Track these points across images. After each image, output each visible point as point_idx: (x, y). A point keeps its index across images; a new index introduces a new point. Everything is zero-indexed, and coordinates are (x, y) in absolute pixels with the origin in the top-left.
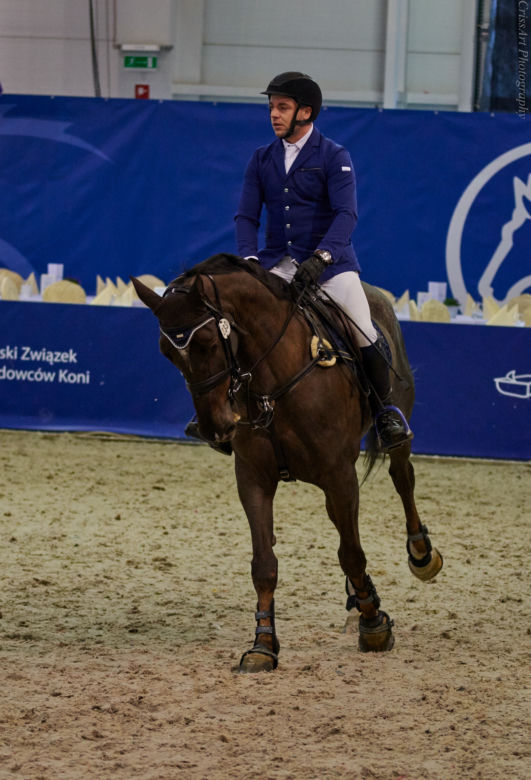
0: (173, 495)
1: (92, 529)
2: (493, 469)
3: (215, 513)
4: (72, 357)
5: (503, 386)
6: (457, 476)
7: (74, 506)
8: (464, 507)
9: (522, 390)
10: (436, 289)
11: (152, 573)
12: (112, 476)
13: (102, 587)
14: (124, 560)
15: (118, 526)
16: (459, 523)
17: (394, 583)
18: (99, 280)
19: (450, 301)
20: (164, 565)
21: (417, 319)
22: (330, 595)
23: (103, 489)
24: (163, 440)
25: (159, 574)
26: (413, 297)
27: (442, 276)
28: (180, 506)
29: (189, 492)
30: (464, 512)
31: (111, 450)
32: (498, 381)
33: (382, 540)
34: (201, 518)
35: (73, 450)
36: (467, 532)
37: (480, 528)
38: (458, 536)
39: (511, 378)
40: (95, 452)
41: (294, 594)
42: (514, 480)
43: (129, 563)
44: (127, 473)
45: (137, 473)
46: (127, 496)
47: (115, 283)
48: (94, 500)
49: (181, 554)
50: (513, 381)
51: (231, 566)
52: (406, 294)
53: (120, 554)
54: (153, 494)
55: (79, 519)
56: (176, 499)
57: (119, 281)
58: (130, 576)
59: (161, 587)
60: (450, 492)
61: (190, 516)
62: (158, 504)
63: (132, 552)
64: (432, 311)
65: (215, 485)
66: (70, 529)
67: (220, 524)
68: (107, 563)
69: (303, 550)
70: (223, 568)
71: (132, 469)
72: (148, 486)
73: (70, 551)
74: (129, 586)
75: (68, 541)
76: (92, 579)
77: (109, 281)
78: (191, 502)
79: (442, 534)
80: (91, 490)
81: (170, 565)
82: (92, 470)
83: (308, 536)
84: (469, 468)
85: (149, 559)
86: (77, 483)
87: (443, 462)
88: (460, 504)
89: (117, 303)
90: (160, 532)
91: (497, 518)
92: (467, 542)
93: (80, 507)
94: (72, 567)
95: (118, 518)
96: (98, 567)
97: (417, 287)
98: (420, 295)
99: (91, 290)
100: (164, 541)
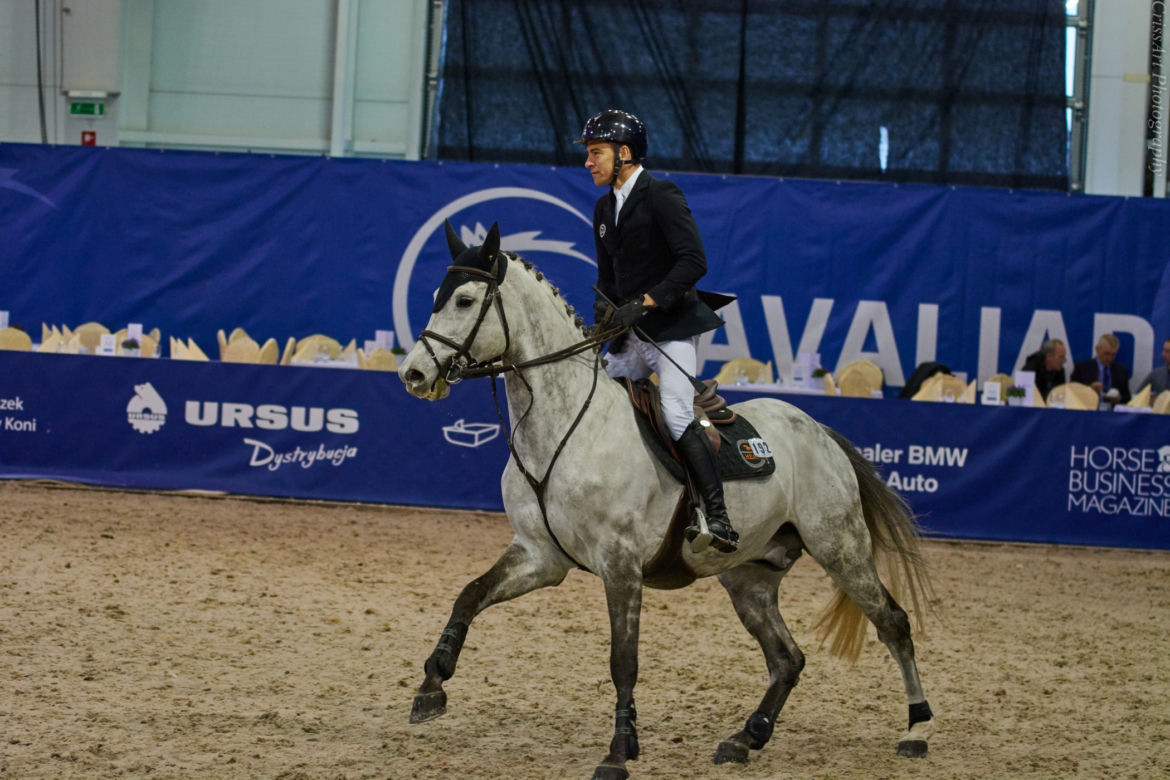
0: (121, 544)
1: (41, 577)
2: (441, 518)
3: (167, 560)
4: (18, 404)
5: (452, 435)
6: (405, 525)
7: (24, 554)
8: (414, 556)
9: (470, 439)
10: (383, 337)
11: (104, 621)
12: (58, 524)
13: (55, 635)
14: (76, 608)
15: (68, 574)
16: (411, 572)
17: (348, 631)
18: (45, 327)
19: (398, 350)
20: (116, 613)
21: (365, 367)
22: (285, 643)
23: (52, 537)
24: (110, 487)
25: (112, 621)
26: (360, 345)
27: (388, 324)
28: (131, 554)
29: (138, 540)
30: (415, 559)
31: (57, 499)
32: (446, 429)
33: (333, 588)
34: (152, 567)
35: (19, 497)
36: (419, 580)
37: (431, 577)
38: (410, 585)
39: (460, 427)
40: (42, 500)
41: (248, 642)
42: (462, 529)
43: (81, 610)
44: (76, 521)
45: (85, 521)
46: (76, 544)
47: (61, 330)
48: (43, 548)
49: (133, 602)
50: (462, 430)
51: (184, 614)
52: (353, 343)
53: (71, 601)
54: (102, 543)
55: (29, 567)
56: (125, 546)
57: (65, 328)
58: (82, 624)
59: (115, 635)
60: (399, 541)
61: (140, 564)
62: (108, 551)
63: (85, 600)
64: (380, 359)
65: (164, 534)
66: (20, 576)
67: (171, 572)
68: (59, 612)
69: (255, 598)
70: (175, 616)
71: (80, 517)
72: (98, 535)
73: (21, 599)
74: (83, 634)
75: (18, 589)
76: (45, 626)
77: (54, 328)
78: (140, 551)
79: (393, 582)
80: (39, 537)
81: (122, 613)
82: (40, 518)
83: (259, 585)
84: (416, 518)
85: (101, 607)
86: (25, 531)
87: (390, 511)
88: (409, 552)
89: (64, 350)
90: (111, 580)
91: (448, 566)
92: (420, 590)
93: (29, 555)
94: (24, 615)
95: (68, 566)
96: (51, 615)
97: (364, 336)
98: (368, 343)
99: (37, 338)
100: (115, 589)
